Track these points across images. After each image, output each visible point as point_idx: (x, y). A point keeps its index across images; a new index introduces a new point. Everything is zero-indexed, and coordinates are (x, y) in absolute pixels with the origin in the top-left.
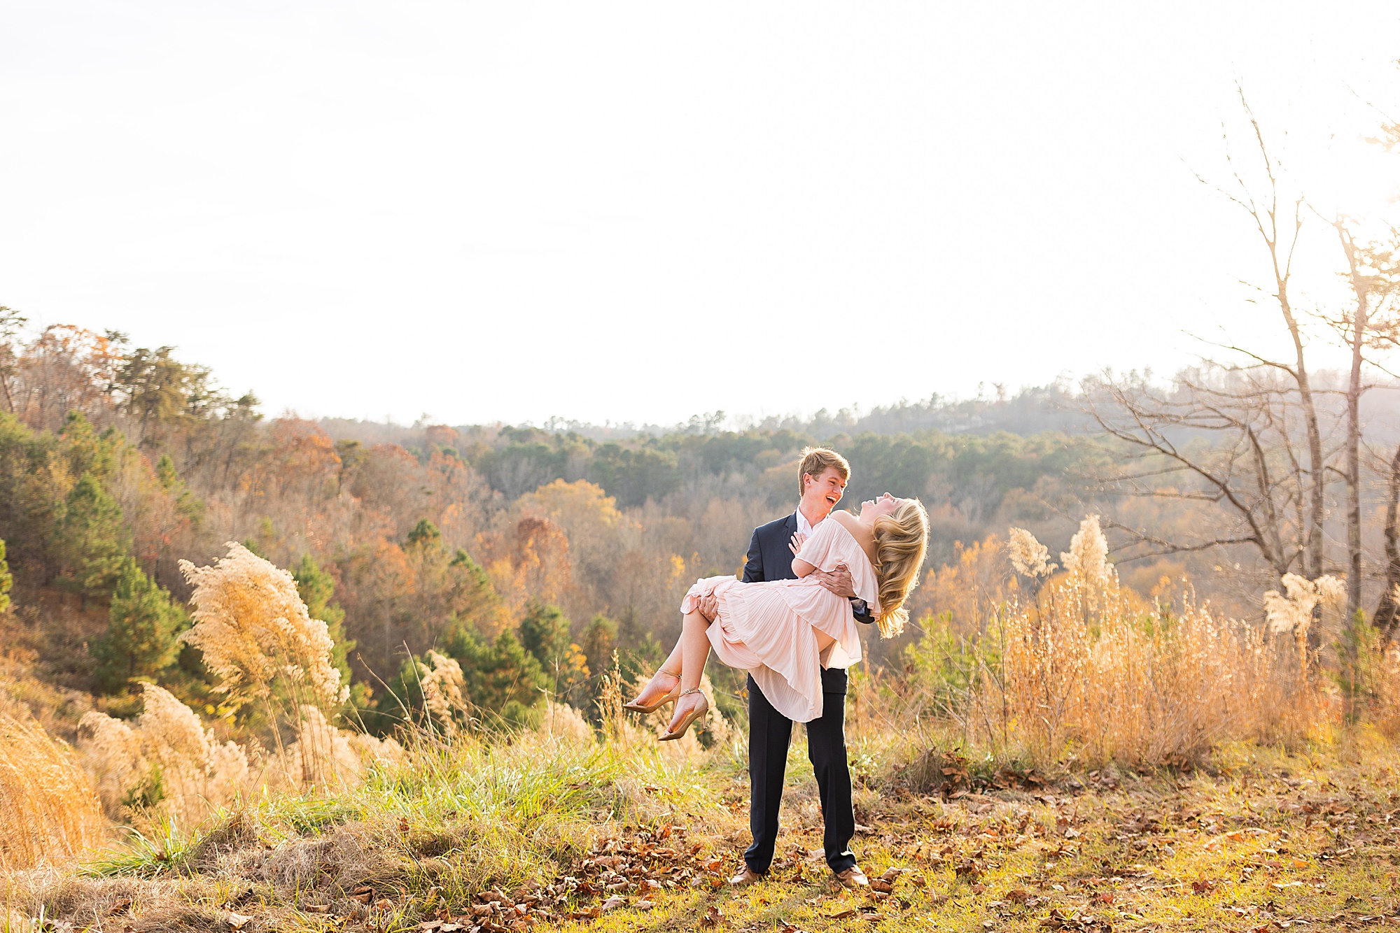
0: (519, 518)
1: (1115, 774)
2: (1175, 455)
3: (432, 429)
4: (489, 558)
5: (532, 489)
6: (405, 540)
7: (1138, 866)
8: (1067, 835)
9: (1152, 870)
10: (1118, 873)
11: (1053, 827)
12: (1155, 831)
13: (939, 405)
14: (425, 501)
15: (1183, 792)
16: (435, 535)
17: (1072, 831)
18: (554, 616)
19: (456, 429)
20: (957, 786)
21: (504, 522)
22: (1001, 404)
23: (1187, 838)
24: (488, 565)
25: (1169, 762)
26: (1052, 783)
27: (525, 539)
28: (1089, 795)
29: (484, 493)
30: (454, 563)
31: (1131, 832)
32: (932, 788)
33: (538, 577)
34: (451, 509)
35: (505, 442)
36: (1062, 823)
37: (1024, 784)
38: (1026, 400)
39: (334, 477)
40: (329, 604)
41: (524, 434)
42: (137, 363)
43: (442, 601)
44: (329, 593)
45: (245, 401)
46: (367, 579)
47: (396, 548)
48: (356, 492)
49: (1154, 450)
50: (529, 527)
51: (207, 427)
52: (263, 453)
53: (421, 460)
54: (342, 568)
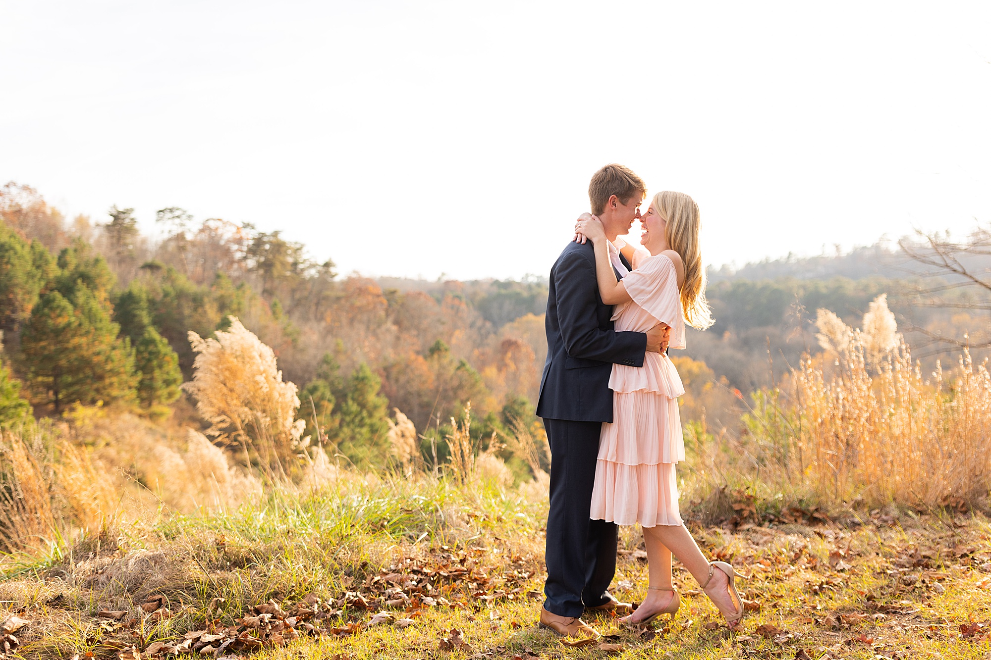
0: (503, 339)
1: (894, 512)
2: (964, 273)
3: (447, 283)
4: (482, 364)
5: (512, 320)
6: (427, 353)
7: (905, 602)
8: (839, 568)
9: (919, 607)
10: (882, 609)
11: (826, 561)
12: (927, 566)
13: (793, 260)
14: (441, 328)
15: (958, 531)
16: (446, 350)
17: (842, 564)
18: (523, 404)
19: (463, 283)
20: (745, 520)
21: (493, 341)
22: (838, 258)
23: (959, 574)
24: (481, 369)
25: (946, 503)
26: (834, 520)
27: (505, 353)
28: (867, 531)
29: (479, 323)
30: (458, 368)
31: (903, 566)
32: (722, 521)
33: (515, 378)
34: (457, 333)
35: (495, 290)
36: (835, 556)
37: (809, 520)
38: (857, 256)
39: (382, 313)
40: (378, 394)
41: (508, 285)
42: (259, 242)
43: (451, 393)
44: (377, 387)
45: (327, 265)
46: (403, 379)
47: (421, 359)
48: (397, 322)
49: (946, 270)
50: (509, 345)
51: (303, 282)
52: (338, 299)
53: (438, 301)
54: (386, 371)
